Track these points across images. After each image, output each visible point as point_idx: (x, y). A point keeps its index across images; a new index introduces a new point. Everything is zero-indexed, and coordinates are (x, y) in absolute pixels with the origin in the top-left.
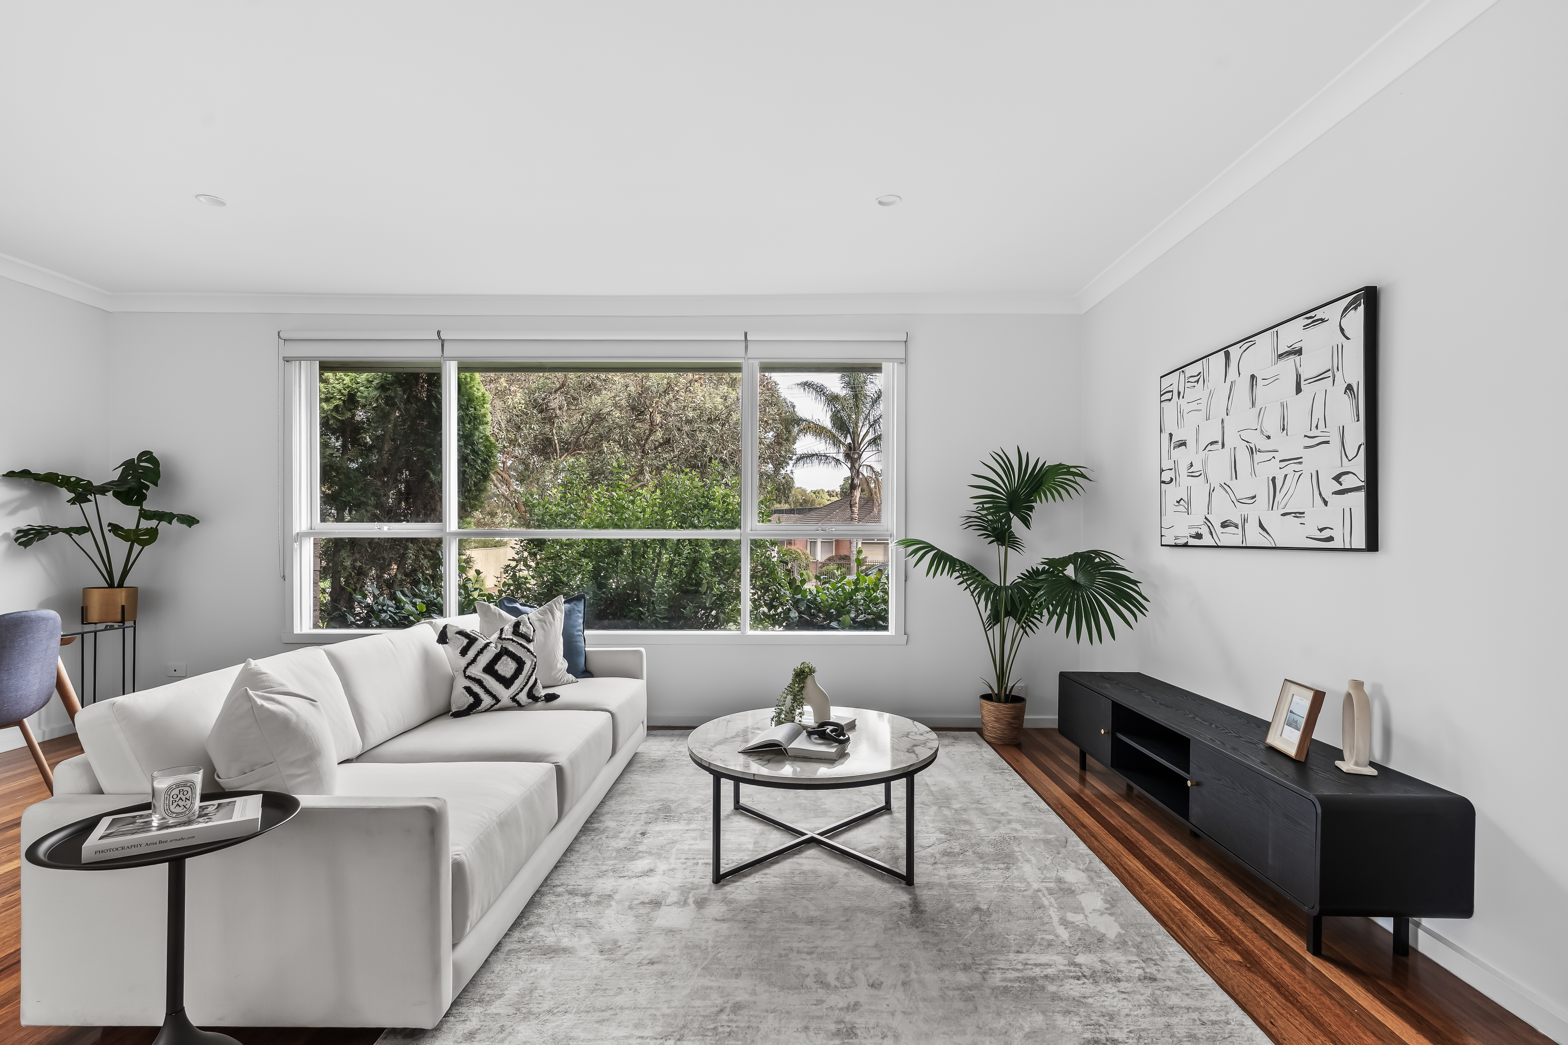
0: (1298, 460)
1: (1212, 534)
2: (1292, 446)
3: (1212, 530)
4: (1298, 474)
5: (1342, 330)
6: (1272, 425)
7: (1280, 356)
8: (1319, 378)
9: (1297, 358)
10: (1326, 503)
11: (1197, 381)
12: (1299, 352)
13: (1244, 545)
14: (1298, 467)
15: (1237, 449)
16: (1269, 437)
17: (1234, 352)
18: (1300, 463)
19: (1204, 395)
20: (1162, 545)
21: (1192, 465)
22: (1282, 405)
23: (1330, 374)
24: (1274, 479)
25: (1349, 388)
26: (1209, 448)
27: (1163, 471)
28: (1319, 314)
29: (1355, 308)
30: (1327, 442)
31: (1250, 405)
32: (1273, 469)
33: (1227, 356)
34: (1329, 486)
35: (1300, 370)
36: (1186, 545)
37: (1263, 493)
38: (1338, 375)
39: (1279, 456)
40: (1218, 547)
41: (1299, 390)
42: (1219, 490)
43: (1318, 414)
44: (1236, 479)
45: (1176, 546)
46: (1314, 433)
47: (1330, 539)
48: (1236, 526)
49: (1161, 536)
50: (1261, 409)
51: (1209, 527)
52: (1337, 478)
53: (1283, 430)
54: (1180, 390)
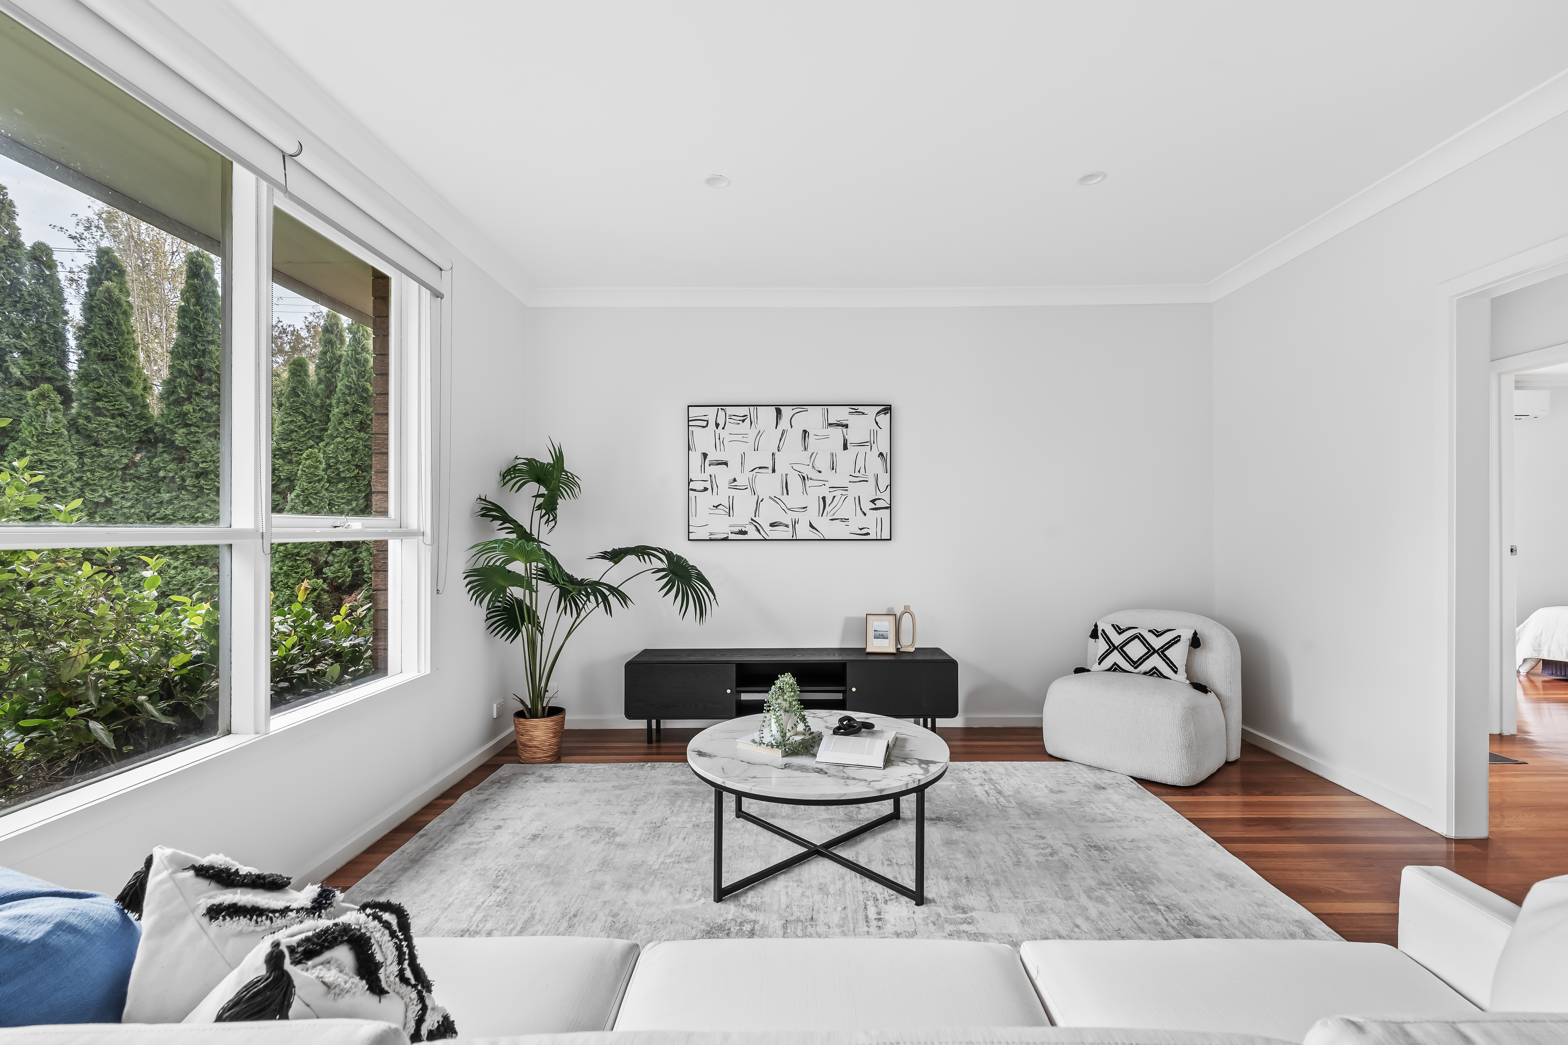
0: (845, 489)
1: (759, 531)
2: (841, 478)
3: (760, 528)
4: (844, 497)
5: (877, 423)
6: (823, 463)
7: (830, 425)
8: (861, 445)
9: (845, 430)
10: (865, 514)
11: (743, 421)
12: (846, 426)
13: (795, 538)
14: (844, 493)
15: (788, 476)
16: (820, 472)
17: (786, 412)
18: (847, 490)
19: (753, 433)
20: (689, 540)
21: (735, 480)
22: (832, 454)
23: (868, 444)
24: (824, 498)
25: (881, 454)
26: (757, 470)
27: (691, 481)
28: (861, 409)
29: (885, 414)
30: (867, 481)
31: (803, 449)
32: (824, 491)
33: (779, 412)
34: (867, 505)
35: (847, 437)
36: (726, 539)
37: (814, 506)
38: (874, 446)
39: (828, 485)
40: (766, 540)
41: (845, 447)
42: (766, 500)
43: (860, 463)
44: (788, 494)
45: (711, 540)
46: (857, 474)
47: (868, 534)
48: (787, 526)
49: (689, 532)
50: (813, 454)
51: (756, 526)
52: (873, 501)
53: (833, 469)
54: (718, 421)
